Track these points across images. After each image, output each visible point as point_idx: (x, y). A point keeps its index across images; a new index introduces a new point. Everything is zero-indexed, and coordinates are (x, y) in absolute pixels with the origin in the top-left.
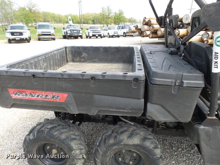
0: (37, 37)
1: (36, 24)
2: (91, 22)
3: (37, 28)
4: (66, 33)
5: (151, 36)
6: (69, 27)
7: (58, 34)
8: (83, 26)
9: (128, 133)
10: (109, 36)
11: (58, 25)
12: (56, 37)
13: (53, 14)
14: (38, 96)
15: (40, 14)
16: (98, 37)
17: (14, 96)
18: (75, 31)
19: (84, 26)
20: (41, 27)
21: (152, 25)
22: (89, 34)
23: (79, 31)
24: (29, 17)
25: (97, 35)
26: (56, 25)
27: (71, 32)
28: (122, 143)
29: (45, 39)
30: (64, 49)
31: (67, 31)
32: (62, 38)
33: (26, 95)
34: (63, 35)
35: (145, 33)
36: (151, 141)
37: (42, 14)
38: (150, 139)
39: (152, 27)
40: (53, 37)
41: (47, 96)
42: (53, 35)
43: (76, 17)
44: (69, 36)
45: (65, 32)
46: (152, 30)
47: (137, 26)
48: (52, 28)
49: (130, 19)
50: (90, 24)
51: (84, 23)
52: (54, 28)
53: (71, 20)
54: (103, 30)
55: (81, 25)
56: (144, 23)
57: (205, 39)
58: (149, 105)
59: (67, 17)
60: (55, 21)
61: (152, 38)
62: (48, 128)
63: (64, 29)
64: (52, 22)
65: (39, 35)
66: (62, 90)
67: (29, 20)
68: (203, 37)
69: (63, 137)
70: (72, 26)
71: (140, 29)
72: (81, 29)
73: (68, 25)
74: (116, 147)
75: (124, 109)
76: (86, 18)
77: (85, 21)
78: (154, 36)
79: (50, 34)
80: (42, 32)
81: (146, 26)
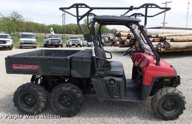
0: (19, 45)
1: (18, 33)
2: (74, 32)
3: (20, 37)
4: (47, 43)
5: (120, 45)
6: (51, 37)
7: (39, 43)
8: (65, 36)
9: (65, 86)
10: (88, 45)
11: (41, 34)
12: (37, 46)
13: (37, 24)
14: (26, 67)
15: (23, 24)
16: (78, 46)
17: (14, 68)
18: (55, 41)
19: (67, 36)
20: (24, 36)
21: (120, 37)
22: (69, 44)
23: (59, 40)
24: (12, 27)
25: (77, 45)
26: (39, 34)
27: (52, 41)
28: (62, 90)
29: (26, 47)
30: (41, 51)
31: (48, 40)
32: (43, 46)
33: (20, 67)
34: (44, 44)
35: (116, 43)
36: (76, 89)
37: (25, 24)
38: (76, 88)
39: (120, 38)
40: (35, 45)
41: (29, 67)
42: (35, 44)
43: (59, 27)
44: (50, 45)
45: (46, 41)
46: (121, 41)
47: (110, 37)
48: (34, 38)
49: (112, 30)
50: (73, 34)
51: (67, 33)
52: (36, 37)
53: (53, 31)
54: (83, 40)
55: (64, 35)
56: (115, 35)
57: (159, 48)
58: (72, 70)
59: (50, 27)
60: (38, 30)
61: (121, 47)
62: (28, 85)
63: (45, 38)
64: (35, 31)
65: (21, 43)
66: (37, 65)
67: (12, 29)
68: (158, 47)
69: (35, 89)
70: (54, 36)
71: (112, 40)
72: (61, 39)
73: (50, 35)
74: (59, 92)
75: (62, 72)
76: (69, 28)
77: (68, 31)
78: (122, 45)
79: (32, 43)
80: (24, 41)
81: (117, 37)
